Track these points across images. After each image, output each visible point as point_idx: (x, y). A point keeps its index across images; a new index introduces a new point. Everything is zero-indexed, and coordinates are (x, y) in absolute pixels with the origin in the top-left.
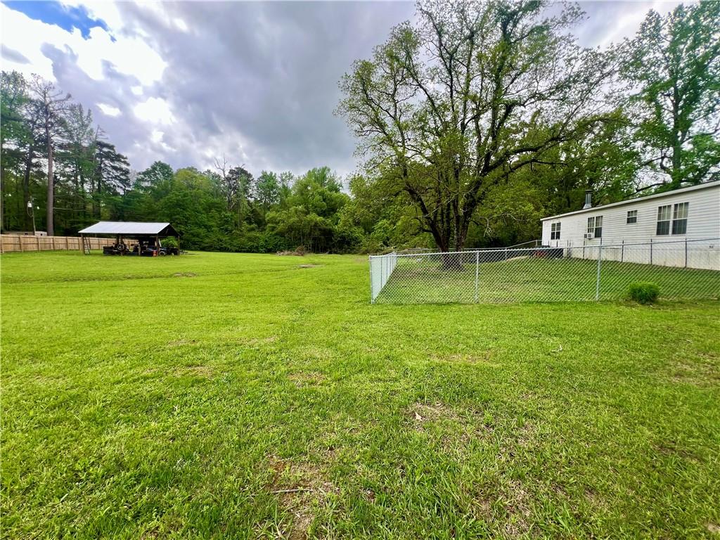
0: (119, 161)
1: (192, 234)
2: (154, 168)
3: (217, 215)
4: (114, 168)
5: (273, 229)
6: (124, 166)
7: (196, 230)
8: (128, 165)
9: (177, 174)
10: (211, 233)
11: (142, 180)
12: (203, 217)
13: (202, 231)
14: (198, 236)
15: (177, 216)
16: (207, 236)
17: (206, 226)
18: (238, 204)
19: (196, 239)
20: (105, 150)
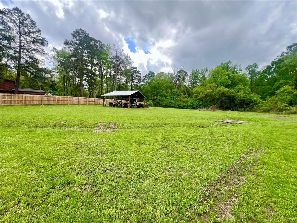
0: (138, 73)
1: (159, 100)
2: (149, 74)
3: (170, 91)
4: (137, 76)
5: (196, 97)
6: (139, 75)
7: (161, 98)
8: (141, 74)
9: (156, 75)
10: (167, 100)
11: (145, 79)
12: (164, 92)
13: (163, 98)
14: (161, 100)
15: (154, 92)
16: (165, 101)
17: (165, 96)
18: (180, 86)
19: (160, 102)
20: (135, 70)
